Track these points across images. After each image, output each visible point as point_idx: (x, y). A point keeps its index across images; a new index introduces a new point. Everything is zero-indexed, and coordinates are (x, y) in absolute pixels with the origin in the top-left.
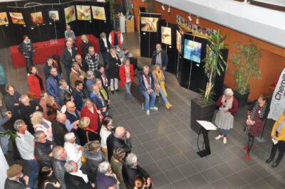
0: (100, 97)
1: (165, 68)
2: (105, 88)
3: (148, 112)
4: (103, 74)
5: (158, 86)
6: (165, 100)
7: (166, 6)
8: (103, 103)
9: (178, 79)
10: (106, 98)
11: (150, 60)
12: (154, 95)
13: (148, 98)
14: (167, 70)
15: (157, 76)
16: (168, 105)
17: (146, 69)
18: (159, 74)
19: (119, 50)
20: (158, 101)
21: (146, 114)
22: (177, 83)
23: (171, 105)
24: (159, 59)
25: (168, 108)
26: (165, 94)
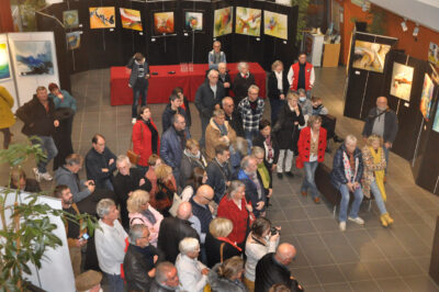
0: (256, 181)
1: (388, 145)
3: (343, 225)
4: (268, 140)
5: (371, 177)
7: (411, 24)
8: (260, 192)
9: (413, 169)
10: (266, 185)
11: (360, 125)
12: (361, 194)
13: (348, 197)
14: (392, 150)
15: (371, 159)
16: (386, 219)
17: (351, 141)
18: (375, 153)
19: (302, 99)
20: (367, 207)
21: (338, 228)
22: (410, 177)
23: (391, 220)
24: (379, 125)
25: (385, 223)
26: (381, 196)
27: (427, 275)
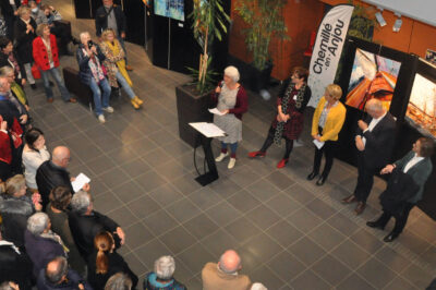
0: (13, 99)
2: (18, 82)
3: (102, 118)
4: (11, 57)
5: (114, 69)
6: (131, 92)
8: (19, 108)
9: (148, 52)
10: (23, 100)
11: (92, 23)
13: (99, 92)
15: (110, 52)
16: (137, 102)
17: (85, 37)
19: (35, 10)
20: (117, 96)
22: (146, 60)
23: (140, 102)
24: (112, 21)
25: (136, 106)
26: (127, 82)
27: (179, 139)
